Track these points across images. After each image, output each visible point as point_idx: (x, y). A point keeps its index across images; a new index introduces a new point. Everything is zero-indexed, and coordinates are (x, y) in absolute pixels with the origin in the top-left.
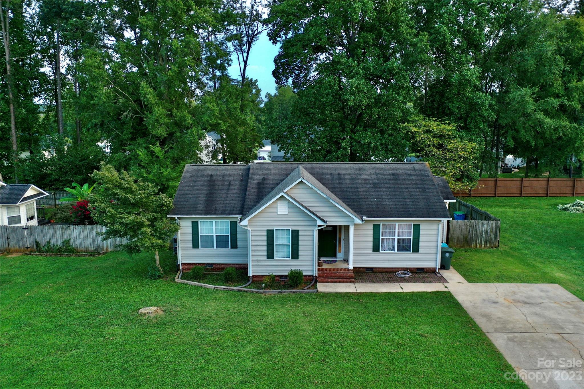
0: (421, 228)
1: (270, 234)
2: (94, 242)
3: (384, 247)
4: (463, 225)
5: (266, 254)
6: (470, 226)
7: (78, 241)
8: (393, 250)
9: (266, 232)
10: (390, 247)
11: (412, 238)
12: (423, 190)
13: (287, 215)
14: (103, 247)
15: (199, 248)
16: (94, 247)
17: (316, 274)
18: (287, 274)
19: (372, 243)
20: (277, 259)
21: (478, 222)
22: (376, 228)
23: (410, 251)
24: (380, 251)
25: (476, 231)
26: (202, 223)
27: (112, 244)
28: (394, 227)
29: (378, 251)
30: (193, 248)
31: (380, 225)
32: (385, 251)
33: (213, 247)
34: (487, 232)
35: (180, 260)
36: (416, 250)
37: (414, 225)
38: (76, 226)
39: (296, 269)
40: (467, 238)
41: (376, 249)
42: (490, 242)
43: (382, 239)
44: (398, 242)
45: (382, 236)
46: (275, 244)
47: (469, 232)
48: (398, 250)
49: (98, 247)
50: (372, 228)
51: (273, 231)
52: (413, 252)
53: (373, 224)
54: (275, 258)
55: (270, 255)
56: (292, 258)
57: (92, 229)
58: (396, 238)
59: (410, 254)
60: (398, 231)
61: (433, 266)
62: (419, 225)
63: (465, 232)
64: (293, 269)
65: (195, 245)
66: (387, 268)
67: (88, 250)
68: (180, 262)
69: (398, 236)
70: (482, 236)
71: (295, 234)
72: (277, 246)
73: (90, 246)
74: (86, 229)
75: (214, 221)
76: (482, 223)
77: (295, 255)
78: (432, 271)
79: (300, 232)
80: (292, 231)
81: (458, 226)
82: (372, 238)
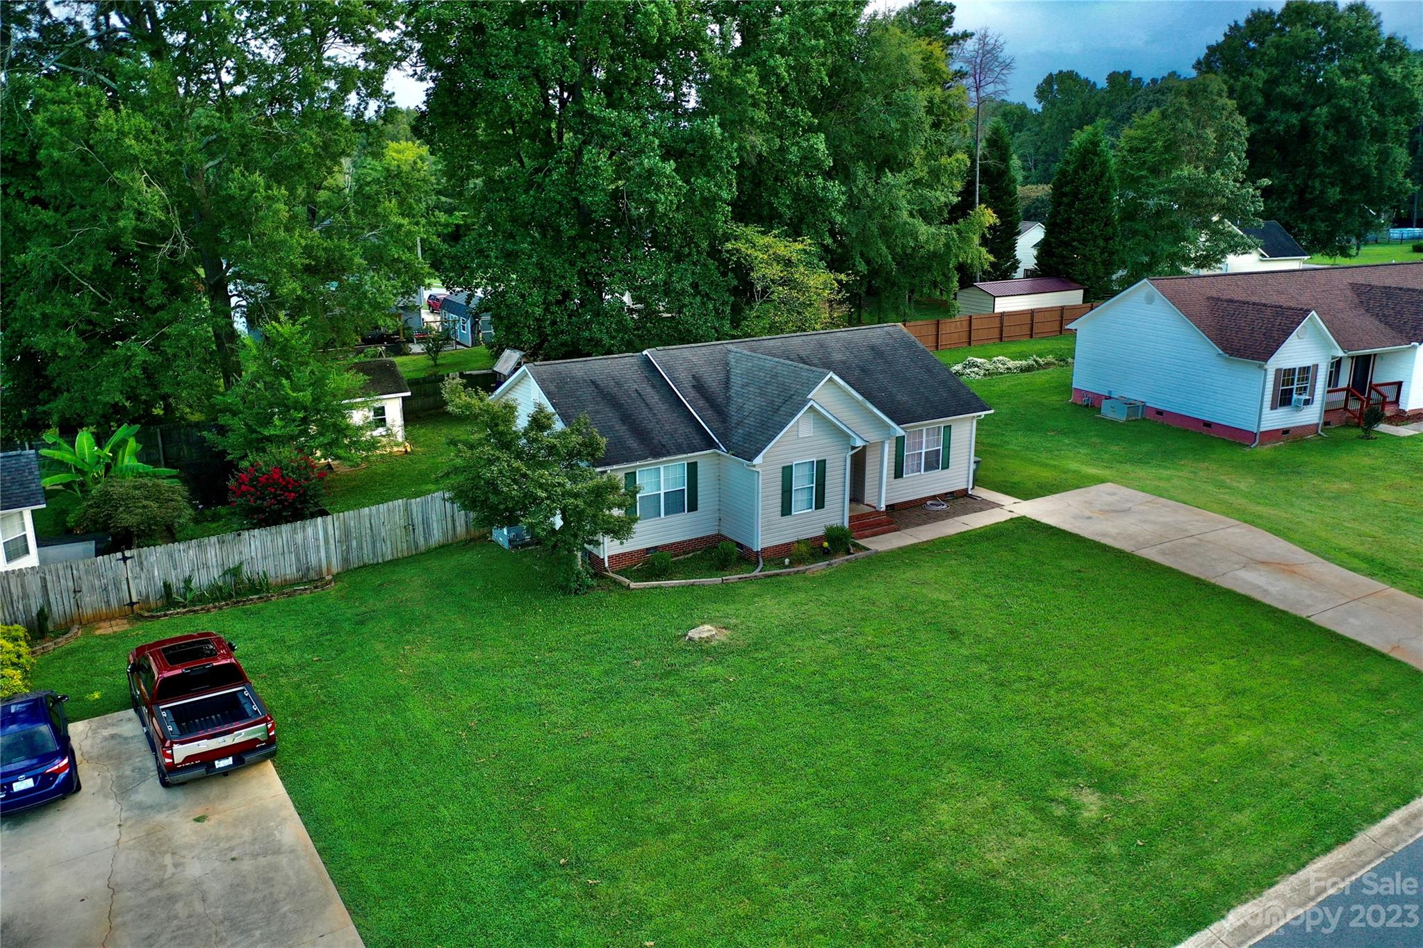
0: (952, 432)
1: (787, 472)
2: (298, 559)
7: (259, 567)
10: (916, 466)
12: (929, 371)
13: (813, 436)
14: (320, 567)
16: (298, 571)
17: (847, 526)
18: (821, 533)
19: (894, 464)
22: (900, 441)
26: (642, 475)
27: (339, 557)
28: (921, 435)
31: (904, 436)
32: (911, 475)
33: (660, 515)
35: (606, 550)
38: (256, 530)
39: (832, 523)
45: (907, 453)
46: (793, 489)
49: (308, 569)
50: (895, 441)
54: (793, 513)
55: (786, 510)
56: (818, 508)
57: (295, 531)
58: (923, 451)
60: (925, 441)
61: (965, 487)
62: (950, 426)
64: (827, 524)
66: (911, 501)
67: (285, 580)
68: (603, 555)
72: (796, 492)
73: (288, 571)
74: (281, 533)
75: (662, 467)
77: (820, 501)
78: (964, 494)
82: (894, 457)
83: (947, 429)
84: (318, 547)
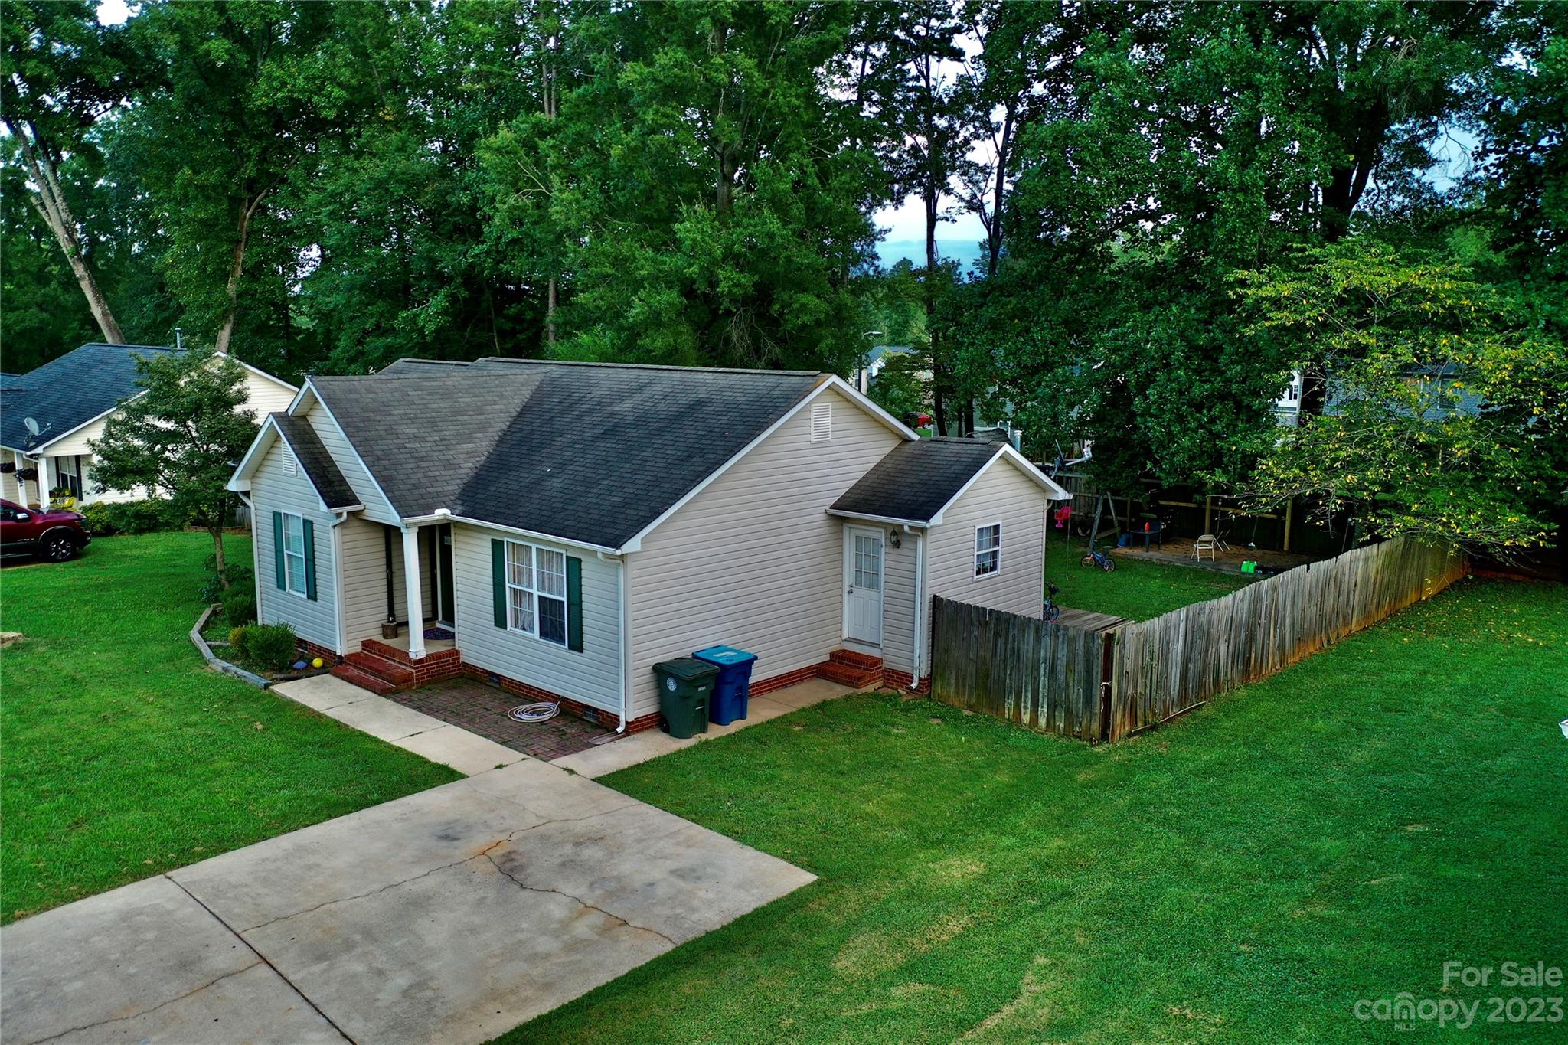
1: (277, 523)
3: (514, 616)
5: (275, 574)
6: (997, 633)
8: (532, 630)
9: (272, 516)
11: (564, 599)
12: (690, 456)
13: (295, 477)
17: (341, 649)
20: (290, 591)
21: (1023, 623)
22: (497, 552)
23: (564, 643)
24: (509, 627)
25: (1017, 656)
28: (529, 557)
29: (504, 625)
31: (503, 545)
34: (1054, 669)
36: (577, 646)
37: (567, 558)
40: (987, 674)
41: (500, 621)
42: (1068, 712)
43: (510, 589)
44: (540, 607)
45: (509, 580)
46: (286, 552)
47: (994, 655)
48: (542, 634)
50: (491, 553)
51: (280, 515)
52: (570, 647)
53: (490, 538)
54: (287, 589)
55: (281, 580)
56: (307, 597)
58: (536, 594)
59: (564, 654)
60: (538, 573)
61: (615, 711)
62: (580, 561)
63: (982, 652)
66: (525, 686)
69: (539, 589)
70: (1036, 679)
71: (309, 531)
72: (288, 558)
76: (1037, 630)
79: (314, 528)
80: (304, 521)
81: (961, 624)
82: (491, 581)
83: (574, 566)
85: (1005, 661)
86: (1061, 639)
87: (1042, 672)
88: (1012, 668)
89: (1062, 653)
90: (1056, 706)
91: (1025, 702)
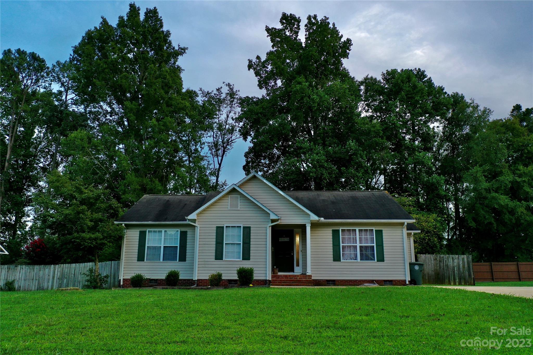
0: (384, 234)
1: (220, 231)
3: (345, 256)
4: (432, 259)
5: (214, 254)
6: (440, 261)
7: (22, 283)
8: (356, 259)
9: (215, 229)
10: (352, 256)
11: (375, 245)
12: (383, 205)
13: (239, 210)
15: (144, 261)
17: (269, 277)
19: (332, 250)
20: (226, 259)
21: (448, 257)
22: (336, 234)
23: (374, 260)
24: (342, 260)
25: (447, 266)
26: (150, 233)
28: (354, 234)
29: (339, 260)
30: (138, 261)
31: (339, 230)
32: (347, 261)
33: (160, 260)
34: (459, 268)
35: (122, 274)
36: (381, 259)
37: (375, 230)
38: (24, 266)
40: (438, 274)
41: (337, 258)
42: (465, 279)
43: (343, 246)
44: (361, 250)
45: (343, 243)
46: (225, 242)
47: (440, 268)
48: (361, 259)
50: (331, 234)
51: (223, 227)
52: (378, 261)
53: (331, 229)
54: (224, 259)
55: (219, 256)
56: (243, 260)
57: (40, 270)
58: (358, 245)
59: (374, 264)
60: (360, 238)
61: (403, 278)
62: (381, 231)
63: (436, 268)
65: (141, 258)
66: (351, 281)
68: (121, 278)
69: (360, 243)
70: (454, 272)
71: (247, 231)
72: (227, 245)
75: (163, 230)
76: (453, 258)
77: (246, 256)
78: (402, 284)
79: (252, 229)
80: (244, 227)
81: (427, 261)
82: (332, 245)
83: (379, 233)
84: (49, 279)
85: (444, 269)
86: (460, 259)
87: (456, 269)
88: (446, 270)
89: (461, 263)
90: (461, 279)
91: (452, 279)
